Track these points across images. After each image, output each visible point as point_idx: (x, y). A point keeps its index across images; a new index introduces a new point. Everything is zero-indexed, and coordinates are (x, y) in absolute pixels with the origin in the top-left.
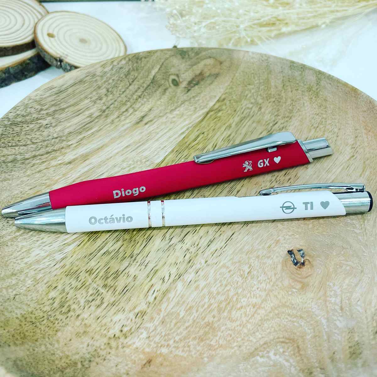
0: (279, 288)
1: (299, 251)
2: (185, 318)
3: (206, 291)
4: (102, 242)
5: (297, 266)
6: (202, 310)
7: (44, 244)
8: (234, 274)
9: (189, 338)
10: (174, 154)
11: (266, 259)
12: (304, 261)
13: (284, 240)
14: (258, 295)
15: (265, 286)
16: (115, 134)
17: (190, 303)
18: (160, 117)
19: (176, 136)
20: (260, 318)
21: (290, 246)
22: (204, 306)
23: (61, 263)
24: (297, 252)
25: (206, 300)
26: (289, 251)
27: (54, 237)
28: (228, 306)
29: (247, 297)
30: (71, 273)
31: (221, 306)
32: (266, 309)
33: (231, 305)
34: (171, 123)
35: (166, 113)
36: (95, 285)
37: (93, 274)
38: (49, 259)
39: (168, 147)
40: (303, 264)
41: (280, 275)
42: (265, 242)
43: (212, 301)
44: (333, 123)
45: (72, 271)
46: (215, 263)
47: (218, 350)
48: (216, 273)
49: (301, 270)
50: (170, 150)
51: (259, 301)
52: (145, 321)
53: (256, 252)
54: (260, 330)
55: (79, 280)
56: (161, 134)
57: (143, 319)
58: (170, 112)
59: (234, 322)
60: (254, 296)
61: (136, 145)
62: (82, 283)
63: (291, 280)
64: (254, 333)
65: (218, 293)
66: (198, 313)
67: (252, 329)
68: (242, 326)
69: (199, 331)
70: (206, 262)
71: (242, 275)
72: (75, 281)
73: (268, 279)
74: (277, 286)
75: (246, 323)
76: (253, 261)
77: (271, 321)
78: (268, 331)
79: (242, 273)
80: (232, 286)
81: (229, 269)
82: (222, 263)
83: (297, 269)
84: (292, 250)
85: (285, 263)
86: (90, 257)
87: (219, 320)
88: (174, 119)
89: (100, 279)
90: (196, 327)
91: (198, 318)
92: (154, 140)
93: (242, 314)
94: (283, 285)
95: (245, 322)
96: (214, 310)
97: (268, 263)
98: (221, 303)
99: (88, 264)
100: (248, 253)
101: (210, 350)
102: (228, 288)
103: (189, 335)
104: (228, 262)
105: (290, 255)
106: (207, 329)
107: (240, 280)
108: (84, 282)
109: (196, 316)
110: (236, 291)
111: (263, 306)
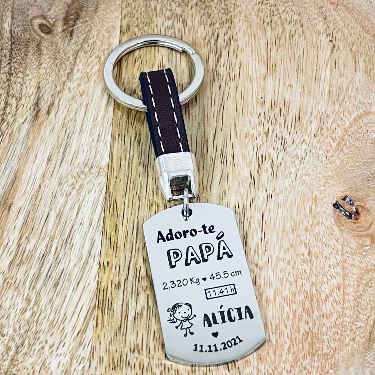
0: (350, 254)
1: (344, 199)
2: (279, 341)
3: (279, 299)
4: (121, 306)
5: (353, 218)
6: (291, 323)
7: (54, 348)
8: (295, 263)
9: (299, 360)
10: (118, 141)
11: (317, 227)
12: (356, 209)
13: (321, 194)
14: (335, 274)
15: (335, 260)
16: (19, 149)
17: (272, 321)
18: (60, 92)
19: (102, 112)
20: (353, 298)
21: (331, 198)
22: (289, 316)
23: (94, 358)
24: (342, 201)
25: (287, 309)
26: (334, 205)
27: (59, 332)
28: (312, 303)
29: (326, 282)
30: (116, 364)
31: (306, 308)
32: (352, 284)
33: (316, 301)
34: (81, 95)
35: (64, 83)
36: (156, 361)
37: (142, 350)
38: (77, 362)
39: (103, 135)
40: (357, 213)
41: (342, 239)
42: (303, 207)
43: (294, 307)
44: (287, 9)
45: (116, 361)
46: (267, 261)
47: (336, 355)
48: (276, 273)
49: (359, 220)
50: (109, 138)
51: (339, 279)
52: (241, 368)
53: (301, 224)
54: (361, 311)
55: (133, 366)
56: (79, 119)
57: (238, 368)
58: (68, 78)
59: (331, 317)
60: (331, 277)
61: (59, 152)
62: (140, 368)
63: (356, 238)
64: (357, 317)
65: (294, 295)
66: (289, 328)
67: (353, 314)
68: (341, 316)
69: (303, 347)
70: (257, 265)
71: (304, 260)
72: (129, 369)
73: (333, 250)
74: (347, 253)
75: (343, 312)
76: (305, 238)
77: (365, 294)
78: (369, 307)
79: (302, 258)
80: (302, 278)
81: (287, 260)
82: (274, 258)
83: (355, 223)
84: (337, 202)
85: (338, 222)
86: (122, 331)
87: (315, 324)
88: (82, 88)
89: (155, 351)
90: (298, 345)
91: (292, 333)
92: (77, 133)
93: (332, 304)
94: (351, 248)
95: (340, 310)
96: (302, 315)
97: (321, 231)
98: (304, 304)
99: (127, 341)
100: (293, 231)
101: (328, 360)
102: (299, 283)
103: (296, 357)
104: (279, 253)
105: (338, 210)
106: (309, 340)
107: (306, 267)
108: (140, 364)
109: (289, 332)
110: (310, 281)
111: (347, 283)
